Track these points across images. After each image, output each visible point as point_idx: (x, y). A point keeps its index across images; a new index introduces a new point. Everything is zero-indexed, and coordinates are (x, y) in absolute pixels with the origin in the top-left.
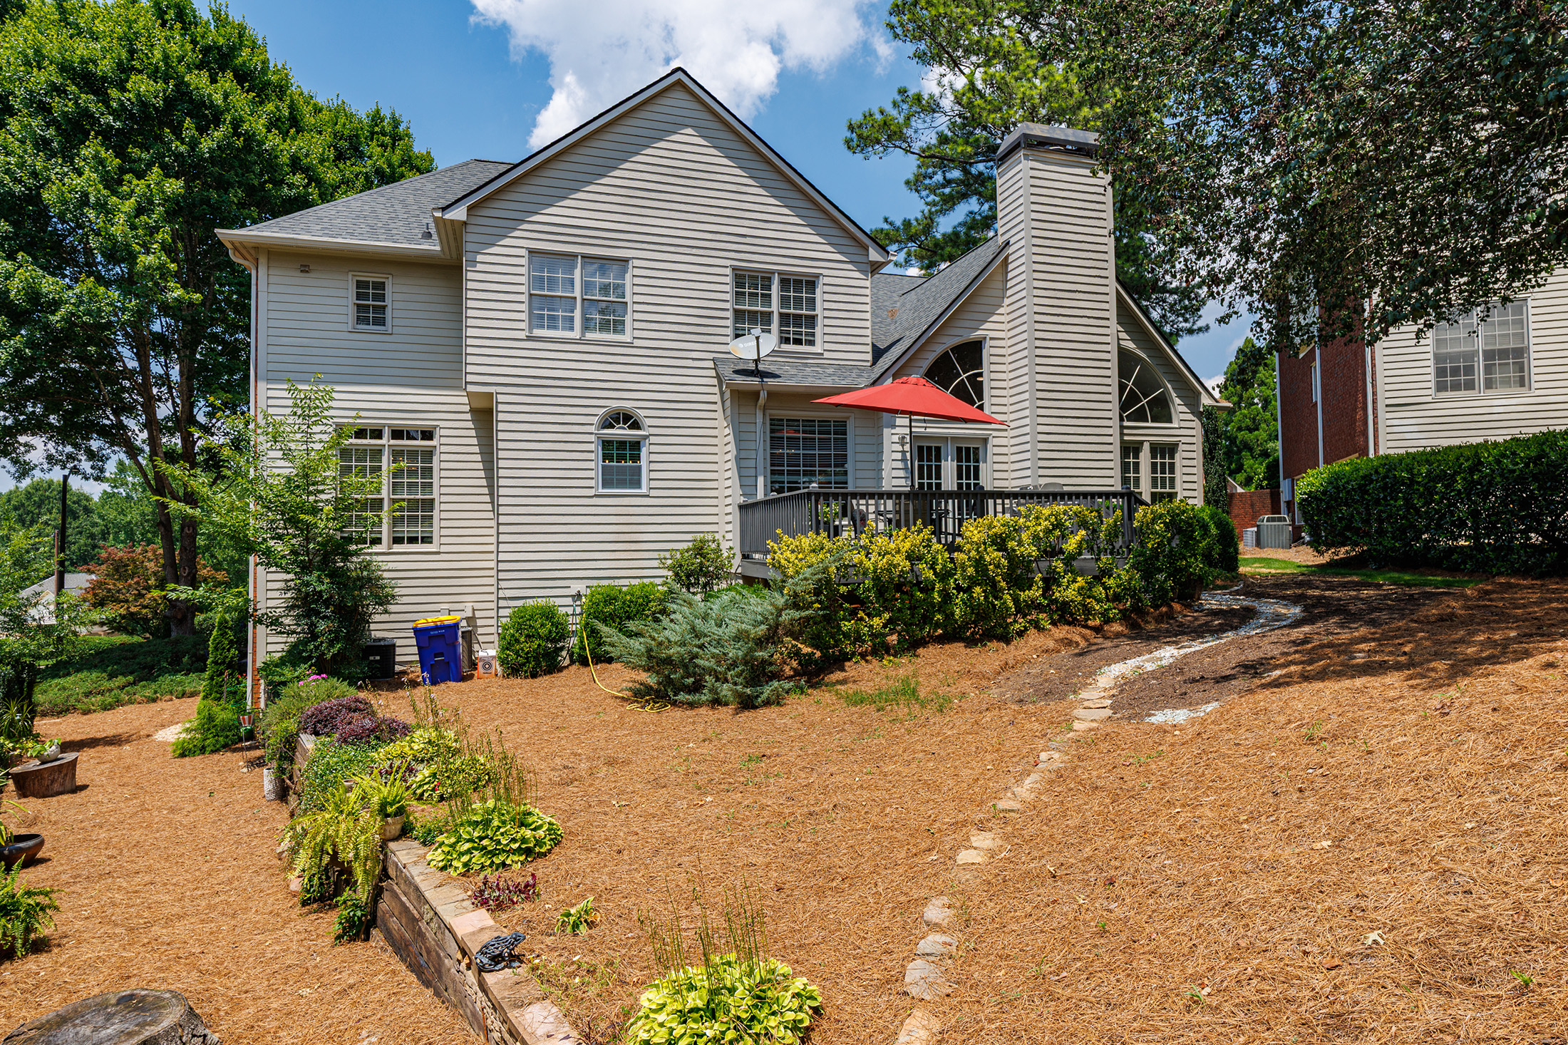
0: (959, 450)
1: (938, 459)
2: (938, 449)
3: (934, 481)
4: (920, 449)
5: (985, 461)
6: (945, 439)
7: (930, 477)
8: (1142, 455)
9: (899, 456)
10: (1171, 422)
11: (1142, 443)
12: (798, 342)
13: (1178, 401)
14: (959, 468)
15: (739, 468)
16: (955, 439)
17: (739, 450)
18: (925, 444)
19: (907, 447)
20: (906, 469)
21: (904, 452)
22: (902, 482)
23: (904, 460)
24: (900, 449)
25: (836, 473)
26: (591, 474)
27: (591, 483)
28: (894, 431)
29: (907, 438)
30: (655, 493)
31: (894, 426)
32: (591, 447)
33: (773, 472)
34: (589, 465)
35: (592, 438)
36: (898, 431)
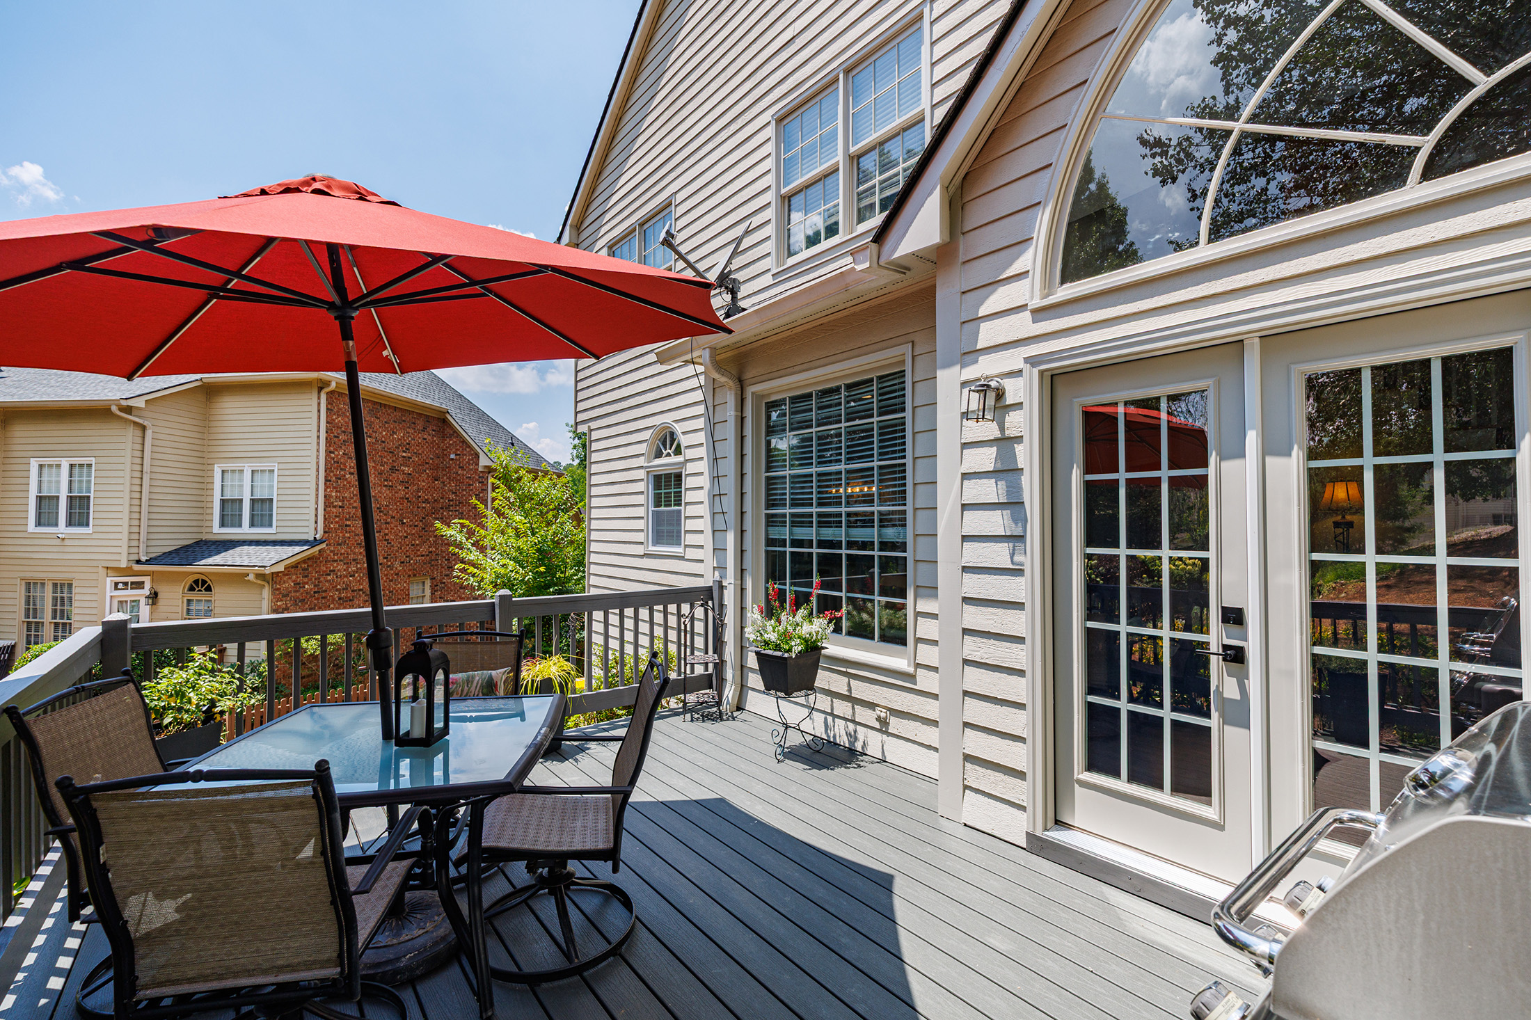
3: (1166, 554)
4: (1097, 417)
6: (1223, 351)
7: (1146, 536)
9: (986, 459)
15: (713, 517)
18: (1121, 394)
19: (1016, 422)
20: (1014, 505)
21: (1005, 443)
22: (999, 555)
23: (1007, 471)
24: (989, 430)
25: (885, 521)
26: (640, 524)
27: (640, 537)
28: (970, 373)
29: (1015, 390)
30: (691, 553)
31: (971, 354)
32: (641, 487)
33: (771, 521)
34: (640, 512)
35: (641, 474)
36: (986, 367)
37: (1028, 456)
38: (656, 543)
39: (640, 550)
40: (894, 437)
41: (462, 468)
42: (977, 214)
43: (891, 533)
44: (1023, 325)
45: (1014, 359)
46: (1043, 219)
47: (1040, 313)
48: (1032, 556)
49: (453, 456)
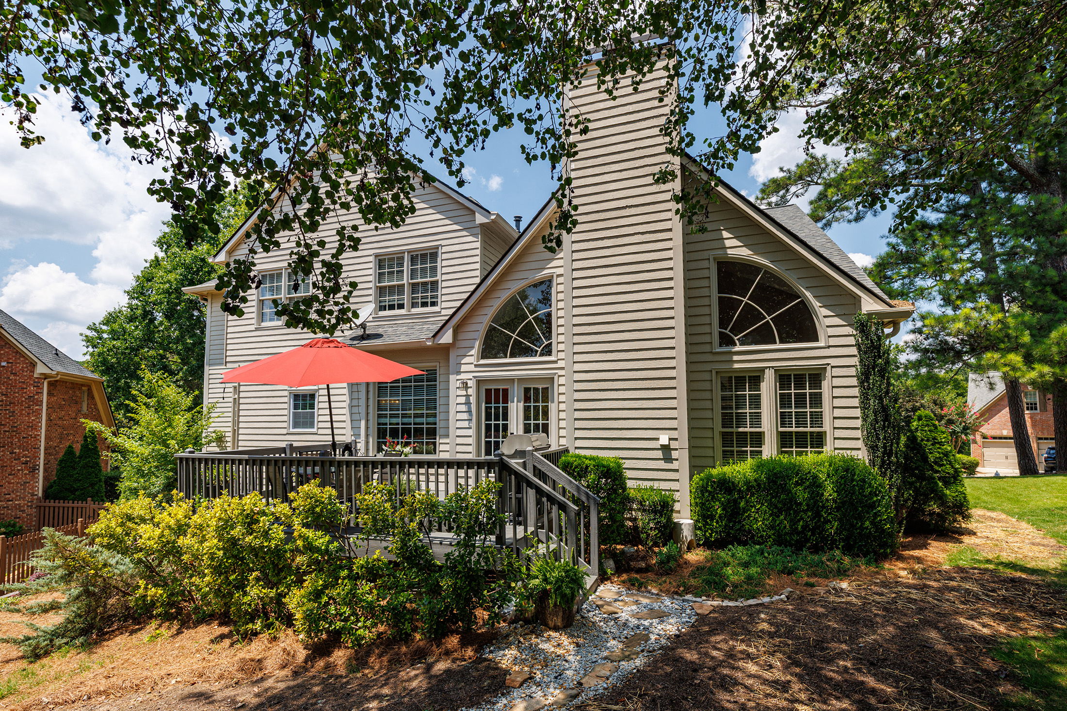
0: (527, 390)
1: (506, 401)
2: (505, 391)
3: (501, 422)
4: (488, 391)
5: (553, 402)
6: (511, 381)
7: (497, 419)
8: (764, 386)
9: (463, 400)
10: (816, 339)
11: (762, 370)
12: (424, 304)
13: (825, 312)
14: (527, 409)
15: (351, 414)
16: (521, 380)
17: (351, 399)
18: (493, 387)
19: (470, 391)
20: (469, 412)
21: (468, 396)
22: (466, 424)
23: (468, 403)
24: (464, 393)
25: (428, 416)
26: (285, 418)
27: (285, 425)
28: (459, 377)
29: (470, 383)
30: (321, 431)
31: (459, 372)
32: (286, 400)
33: (379, 416)
34: (285, 412)
35: (286, 393)
36: (463, 376)
37: (473, 400)
38: (294, 427)
39: (284, 431)
40: (432, 389)
41: (15, 374)
42: (461, 336)
43: (431, 420)
44: (472, 368)
45: (470, 376)
46: (477, 344)
47: (476, 366)
48: (474, 424)
49: (4, 364)
